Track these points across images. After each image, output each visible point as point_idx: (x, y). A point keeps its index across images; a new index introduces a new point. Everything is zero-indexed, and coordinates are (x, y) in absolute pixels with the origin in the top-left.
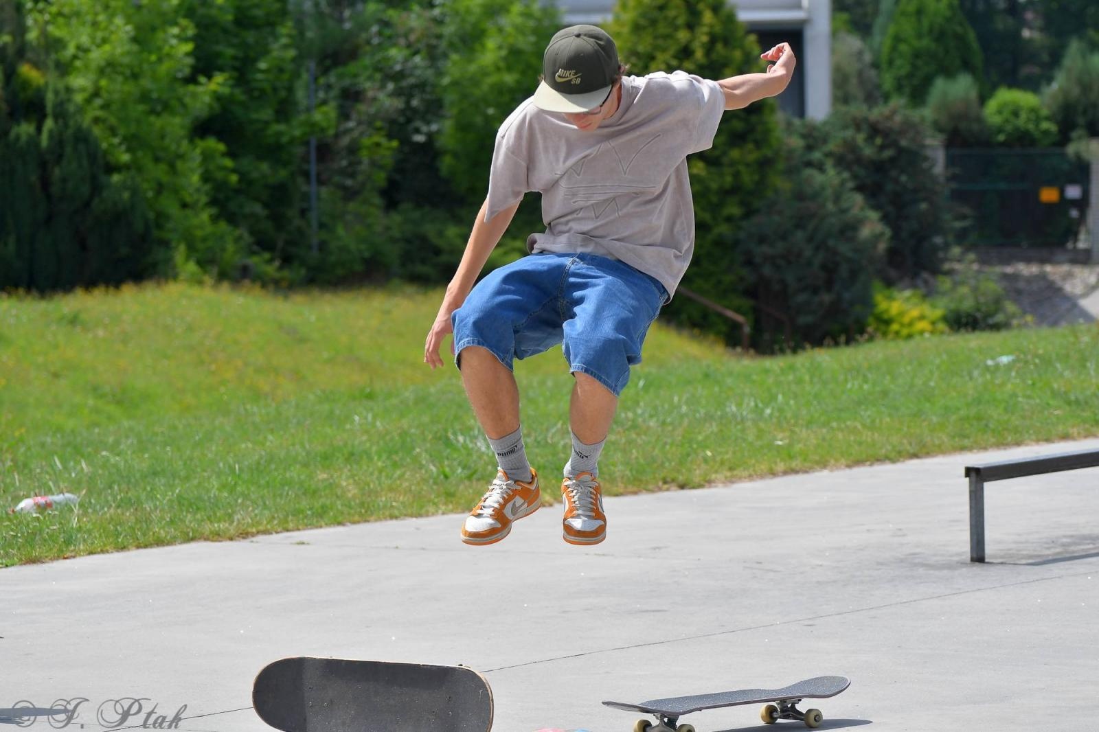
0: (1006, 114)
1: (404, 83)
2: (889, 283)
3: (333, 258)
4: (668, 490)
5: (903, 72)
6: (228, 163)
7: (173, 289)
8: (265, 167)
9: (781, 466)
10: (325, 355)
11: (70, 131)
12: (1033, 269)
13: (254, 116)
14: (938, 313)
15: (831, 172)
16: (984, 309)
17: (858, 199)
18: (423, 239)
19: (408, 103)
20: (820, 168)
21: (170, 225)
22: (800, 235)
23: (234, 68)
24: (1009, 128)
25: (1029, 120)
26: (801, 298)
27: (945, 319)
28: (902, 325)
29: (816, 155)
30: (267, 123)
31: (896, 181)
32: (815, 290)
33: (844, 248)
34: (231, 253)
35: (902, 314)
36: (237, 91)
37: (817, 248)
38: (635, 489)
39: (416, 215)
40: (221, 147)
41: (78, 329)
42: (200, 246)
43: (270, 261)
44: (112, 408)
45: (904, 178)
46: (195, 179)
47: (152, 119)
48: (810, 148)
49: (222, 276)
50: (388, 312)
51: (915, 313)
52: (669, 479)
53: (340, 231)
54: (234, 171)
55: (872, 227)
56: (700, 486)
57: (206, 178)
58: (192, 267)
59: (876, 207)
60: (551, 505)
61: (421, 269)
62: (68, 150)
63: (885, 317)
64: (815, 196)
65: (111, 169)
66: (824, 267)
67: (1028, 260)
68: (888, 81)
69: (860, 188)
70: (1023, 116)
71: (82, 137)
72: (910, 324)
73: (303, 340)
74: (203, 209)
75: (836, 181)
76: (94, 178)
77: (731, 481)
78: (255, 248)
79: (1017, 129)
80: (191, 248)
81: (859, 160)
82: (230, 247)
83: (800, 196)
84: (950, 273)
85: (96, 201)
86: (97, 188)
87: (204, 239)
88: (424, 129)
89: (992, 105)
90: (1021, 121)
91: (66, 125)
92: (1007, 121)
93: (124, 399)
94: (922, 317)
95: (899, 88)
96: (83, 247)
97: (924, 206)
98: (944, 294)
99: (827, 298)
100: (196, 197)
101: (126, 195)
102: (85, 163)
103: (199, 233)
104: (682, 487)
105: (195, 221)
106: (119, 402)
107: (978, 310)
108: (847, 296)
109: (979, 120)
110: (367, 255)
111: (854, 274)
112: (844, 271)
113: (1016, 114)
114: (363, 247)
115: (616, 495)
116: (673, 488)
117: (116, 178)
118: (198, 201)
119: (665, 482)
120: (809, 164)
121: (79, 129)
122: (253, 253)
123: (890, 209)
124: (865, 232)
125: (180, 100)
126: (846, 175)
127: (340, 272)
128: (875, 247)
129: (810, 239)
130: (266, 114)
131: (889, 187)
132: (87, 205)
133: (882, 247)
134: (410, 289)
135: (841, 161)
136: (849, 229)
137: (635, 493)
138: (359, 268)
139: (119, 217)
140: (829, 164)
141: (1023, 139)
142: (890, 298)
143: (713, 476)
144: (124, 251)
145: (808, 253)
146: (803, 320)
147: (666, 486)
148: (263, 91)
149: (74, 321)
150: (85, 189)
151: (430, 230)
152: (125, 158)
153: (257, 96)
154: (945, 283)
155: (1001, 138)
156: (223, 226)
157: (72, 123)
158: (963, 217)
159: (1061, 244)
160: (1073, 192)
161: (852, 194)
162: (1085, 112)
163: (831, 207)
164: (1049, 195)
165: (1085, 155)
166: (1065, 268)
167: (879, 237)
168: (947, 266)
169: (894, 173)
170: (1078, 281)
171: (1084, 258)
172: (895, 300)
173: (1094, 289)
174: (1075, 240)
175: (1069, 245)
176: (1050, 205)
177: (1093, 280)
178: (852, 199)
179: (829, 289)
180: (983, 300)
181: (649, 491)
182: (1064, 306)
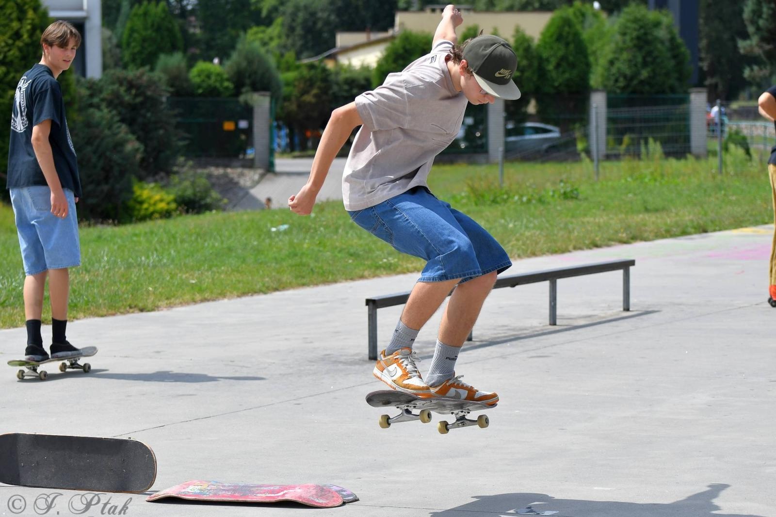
0: (203, 77)
2: (141, 179)
4: (133, 312)
5: (136, 50)
9: (198, 297)
12: (220, 171)
14: (171, 197)
15: (106, 111)
16: (199, 195)
17: (124, 128)
20: (98, 107)
22: (89, 149)
24: (205, 85)
25: (216, 81)
27: (175, 201)
28: (150, 205)
29: (96, 100)
31: (144, 116)
32: (98, 184)
33: (116, 157)
35: (150, 198)
37: (100, 157)
38: (113, 312)
45: (149, 115)
48: (92, 96)
51: (157, 197)
52: (133, 306)
55: (133, 145)
56: (153, 310)
59: (133, 133)
63: (139, 199)
64: (98, 125)
66: (103, 169)
67: (217, 166)
68: (127, 56)
69: (123, 121)
70: (213, 78)
72: (155, 204)
75: (108, 116)
77: (170, 306)
79: (210, 86)
81: (122, 103)
83: (88, 125)
84: (176, 173)
89: (195, 71)
90: (212, 81)
92: (203, 81)
94: (161, 200)
95: (134, 60)
97: (161, 132)
98: (175, 185)
99: (105, 188)
104: (142, 310)
107: (195, 195)
108: (118, 186)
109: (187, 80)
111: (122, 173)
112: (116, 171)
113: (208, 77)
115: (102, 316)
116: (136, 312)
119: (131, 308)
120: (91, 105)
123: (141, 133)
124: (129, 147)
126: (114, 112)
128: (135, 157)
129: (95, 152)
131: (140, 120)
133: (139, 156)
135: (110, 104)
136: (119, 146)
137: (114, 315)
140: (103, 106)
141: (213, 92)
142: (142, 188)
143: (160, 304)
145: (94, 159)
147: (131, 310)
154: (175, 179)
155: (200, 91)
158: (184, 139)
159: (236, 156)
160: (243, 124)
161: (119, 124)
162: (250, 76)
163: (107, 132)
164: (229, 126)
165: (250, 102)
166: (239, 170)
167: (137, 150)
168: (175, 169)
169: (143, 111)
170: (247, 178)
171: (250, 165)
172: (145, 189)
173: (258, 182)
174: (245, 153)
175: (241, 156)
176: (229, 132)
177: (256, 177)
178: (119, 127)
179: (107, 182)
180: (198, 189)
181: (122, 313)
182: (241, 194)
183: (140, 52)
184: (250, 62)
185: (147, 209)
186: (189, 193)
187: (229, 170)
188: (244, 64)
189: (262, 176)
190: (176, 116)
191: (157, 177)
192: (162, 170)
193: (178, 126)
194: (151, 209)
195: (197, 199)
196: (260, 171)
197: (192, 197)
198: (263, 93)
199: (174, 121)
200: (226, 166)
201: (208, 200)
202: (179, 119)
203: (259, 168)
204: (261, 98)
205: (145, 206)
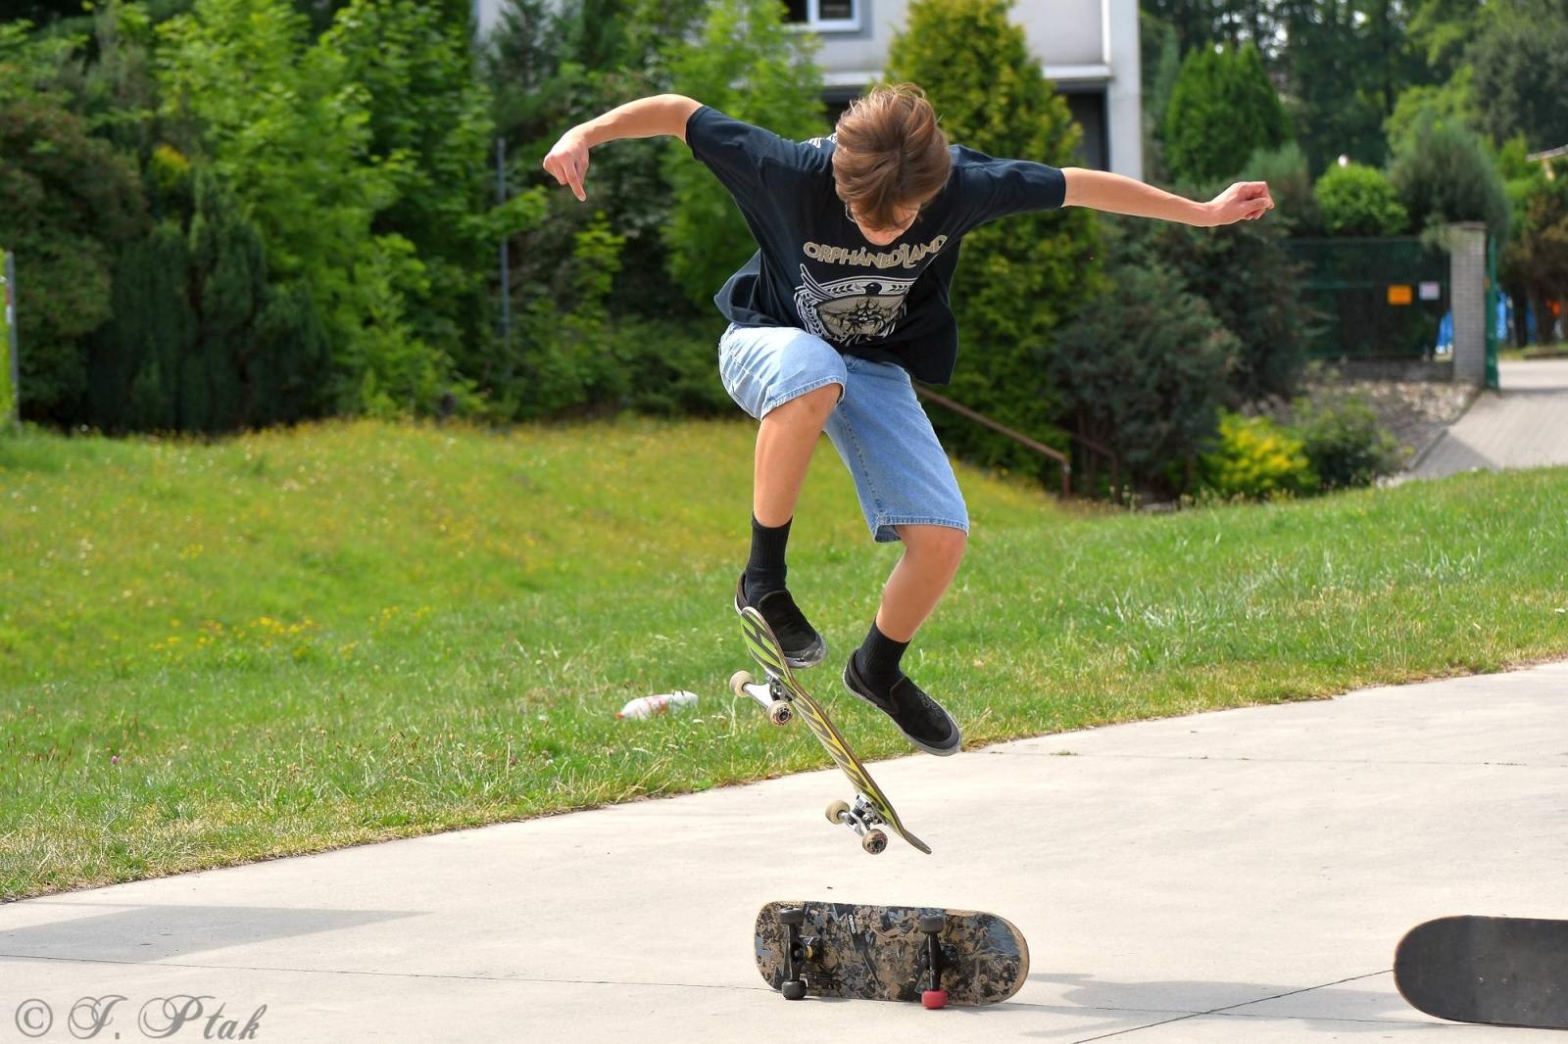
0: (1343, 194)
1: (610, 164)
2: (1232, 409)
3: (546, 386)
5: (1194, 144)
6: (418, 266)
7: (364, 428)
8: (457, 272)
10: (570, 509)
11: (225, 230)
12: (1385, 389)
13: (443, 207)
14: (1297, 444)
15: (1158, 269)
16: (1352, 438)
17: (1199, 303)
18: (655, 360)
19: (617, 188)
20: (1140, 261)
21: (353, 347)
22: (1129, 349)
23: (415, 147)
24: (1348, 211)
25: (1371, 202)
26: (1132, 428)
27: (1304, 452)
28: (1252, 460)
29: (1135, 248)
30: (458, 214)
31: (1238, 280)
32: (1149, 418)
33: (1185, 364)
34: (431, 381)
35: (1252, 446)
36: (421, 174)
37: (1152, 365)
39: (643, 329)
40: (409, 246)
41: (266, 480)
42: (391, 373)
43: (477, 390)
44: (326, 581)
45: (1245, 275)
46: (382, 287)
47: (322, 211)
48: (1127, 239)
49: (421, 412)
50: (631, 453)
51: (1268, 444)
53: (555, 352)
54: (424, 275)
55: (1219, 341)
57: (395, 287)
58: (383, 399)
59: (1216, 314)
60: (1330, 698)
61: (654, 398)
62: (224, 254)
63: (1231, 450)
64: (1145, 300)
65: (275, 276)
66: (1160, 389)
67: (1376, 379)
68: (1176, 158)
69: (1192, 289)
70: (1364, 196)
71: (239, 238)
72: (1263, 459)
73: (539, 491)
74: (394, 327)
75: (1164, 279)
76: (256, 288)
78: (457, 374)
79: (1358, 212)
80: (381, 375)
81: (1189, 254)
82: (430, 374)
83: (1127, 299)
84: (1305, 393)
85: (261, 316)
86: (260, 301)
87: (397, 365)
88: (639, 222)
89: (1326, 182)
90: (1361, 204)
91: (220, 223)
92: (1344, 203)
93: (340, 568)
94: (1277, 451)
96: (243, 376)
97: (1272, 310)
98: (1303, 418)
99: (1164, 427)
100: (384, 310)
101: (295, 309)
102: (245, 269)
103: (391, 357)
105: (386, 342)
106: (336, 573)
107: (1346, 440)
108: (1189, 424)
109: (1310, 202)
110: (590, 381)
111: (1197, 398)
112: (1185, 392)
113: (1356, 195)
114: (584, 371)
115: (1399, 683)
117: (281, 289)
118: (386, 316)
120: (1127, 259)
121: (237, 227)
122: (456, 380)
123: (1229, 314)
124: (1212, 344)
125: (355, 187)
126: (1176, 272)
127: (556, 403)
128: (1224, 362)
129: (1141, 355)
130: (457, 203)
131: (1227, 286)
132: (248, 323)
133: (1232, 361)
134: (647, 424)
135: (1165, 254)
136: (1190, 340)
138: (579, 398)
139: (287, 337)
140: (1152, 259)
141: (1364, 226)
142: (1235, 428)
144: (295, 380)
145: (1140, 370)
146: (1136, 455)
148: (452, 174)
149: (259, 470)
150: (245, 303)
151: (662, 349)
152: (292, 261)
153: (447, 183)
154: (1306, 405)
155: (1338, 224)
156: (418, 346)
157: (227, 219)
158: (1316, 323)
159: (1415, 357)
160: (1429, 291)
161: (1184, 296)
162: (1441, 191)
163: (1165, 314)
164: (1399, 295)
165: (1442, 243)
166: (1424, 386)
167: (1227, 349)
168: (1300, 386)
169: (1233, 269)
170: (1441, 404)
171: (1446, 375)
172: (1241, 429)
173: (1465, 411)
174: (1433, 352)
175: (1425, 358)
176: (1401, 308)
177: (1461, 400)
178: (1187, 302)
179: (1166, 417)
180: (1350, 428)
181: (1436, 676)
182: (1433, 435)
183: (1203, 148)
184: (1442, 161)
185: (1246, 470)
186: (1332, 435)
187: (1401, 387)
188: (1430, 165)
189: (1473, 398)
190: (1300, 277)
191: (1263, 405)
192: (1272, 390)
193: (1308, 296)
194: (1256, 470)
195: (1349, 447)
196: (1468, 388)
197: (1340, 444)
198: (1467, 224)
199: (1296, 287)
200: (1395, 379)
201: (1374, 449)
202: (1307, 284)
203: (1464, 381)
204: (1467, 235)
205: (1244, 463)
